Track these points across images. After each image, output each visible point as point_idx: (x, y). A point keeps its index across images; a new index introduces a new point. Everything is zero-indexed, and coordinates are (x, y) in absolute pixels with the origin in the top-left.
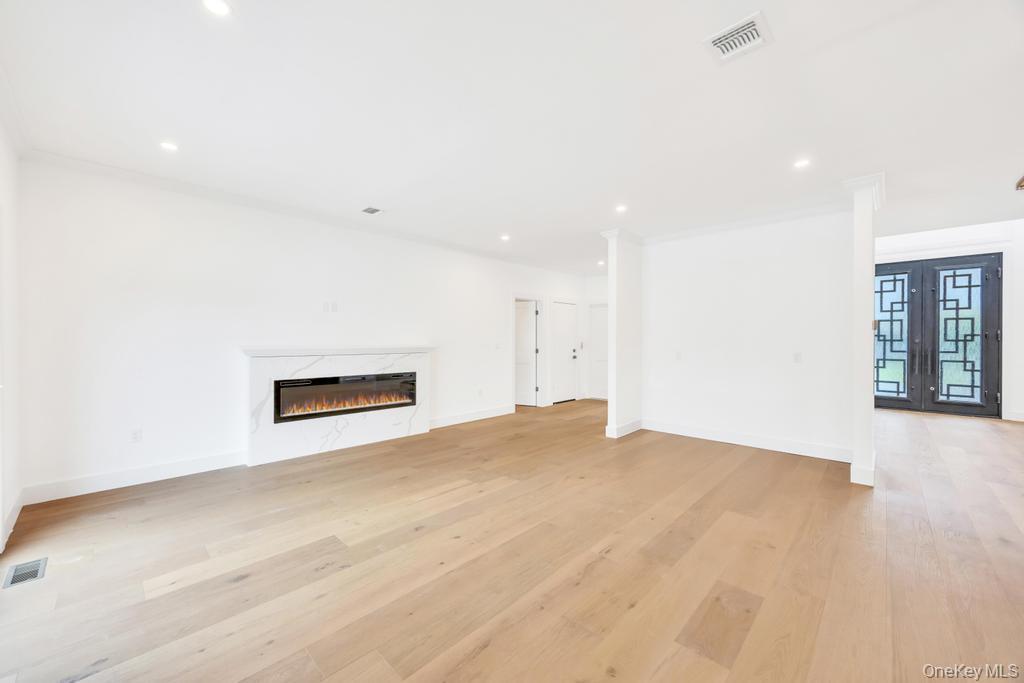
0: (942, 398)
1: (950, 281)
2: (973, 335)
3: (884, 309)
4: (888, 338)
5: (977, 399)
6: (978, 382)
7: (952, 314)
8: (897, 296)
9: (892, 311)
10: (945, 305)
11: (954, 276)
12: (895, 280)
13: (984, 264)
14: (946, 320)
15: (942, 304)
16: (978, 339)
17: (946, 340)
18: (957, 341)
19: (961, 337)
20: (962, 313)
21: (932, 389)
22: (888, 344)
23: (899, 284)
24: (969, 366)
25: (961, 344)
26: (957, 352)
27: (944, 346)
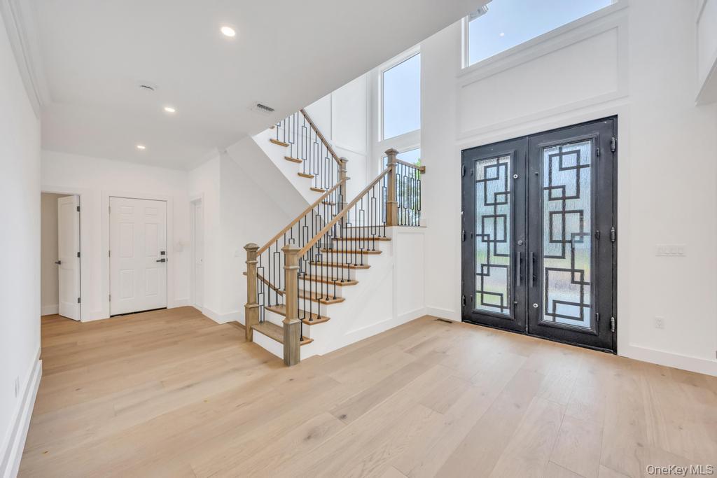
0: (547, 319)
1: (556, 160)
2: (582, 234)
3: (488, 202)
4: (492, 238)
5: (586, 324)
6: (587, 300)
7: (557, 206)
8: (499, 186)
9: (495, 204)
10: (550, 194)
11: (561, 154)
12: (498, 165)
13: (595, 134)
14: (551, 214)
15: (546, 192)
16: (587, 239)
17: (551, 241)
18: (564, 242)
19: (568, 238)
20: (570, 205)
21: (536, 305)
22: (492, 244)
23: (502, 168)
24: (577, 277)
25: (568, 246)
26: (563, 257)
27: (549, 248)
